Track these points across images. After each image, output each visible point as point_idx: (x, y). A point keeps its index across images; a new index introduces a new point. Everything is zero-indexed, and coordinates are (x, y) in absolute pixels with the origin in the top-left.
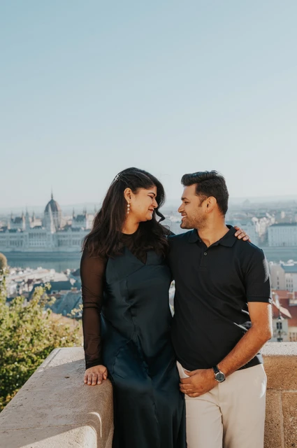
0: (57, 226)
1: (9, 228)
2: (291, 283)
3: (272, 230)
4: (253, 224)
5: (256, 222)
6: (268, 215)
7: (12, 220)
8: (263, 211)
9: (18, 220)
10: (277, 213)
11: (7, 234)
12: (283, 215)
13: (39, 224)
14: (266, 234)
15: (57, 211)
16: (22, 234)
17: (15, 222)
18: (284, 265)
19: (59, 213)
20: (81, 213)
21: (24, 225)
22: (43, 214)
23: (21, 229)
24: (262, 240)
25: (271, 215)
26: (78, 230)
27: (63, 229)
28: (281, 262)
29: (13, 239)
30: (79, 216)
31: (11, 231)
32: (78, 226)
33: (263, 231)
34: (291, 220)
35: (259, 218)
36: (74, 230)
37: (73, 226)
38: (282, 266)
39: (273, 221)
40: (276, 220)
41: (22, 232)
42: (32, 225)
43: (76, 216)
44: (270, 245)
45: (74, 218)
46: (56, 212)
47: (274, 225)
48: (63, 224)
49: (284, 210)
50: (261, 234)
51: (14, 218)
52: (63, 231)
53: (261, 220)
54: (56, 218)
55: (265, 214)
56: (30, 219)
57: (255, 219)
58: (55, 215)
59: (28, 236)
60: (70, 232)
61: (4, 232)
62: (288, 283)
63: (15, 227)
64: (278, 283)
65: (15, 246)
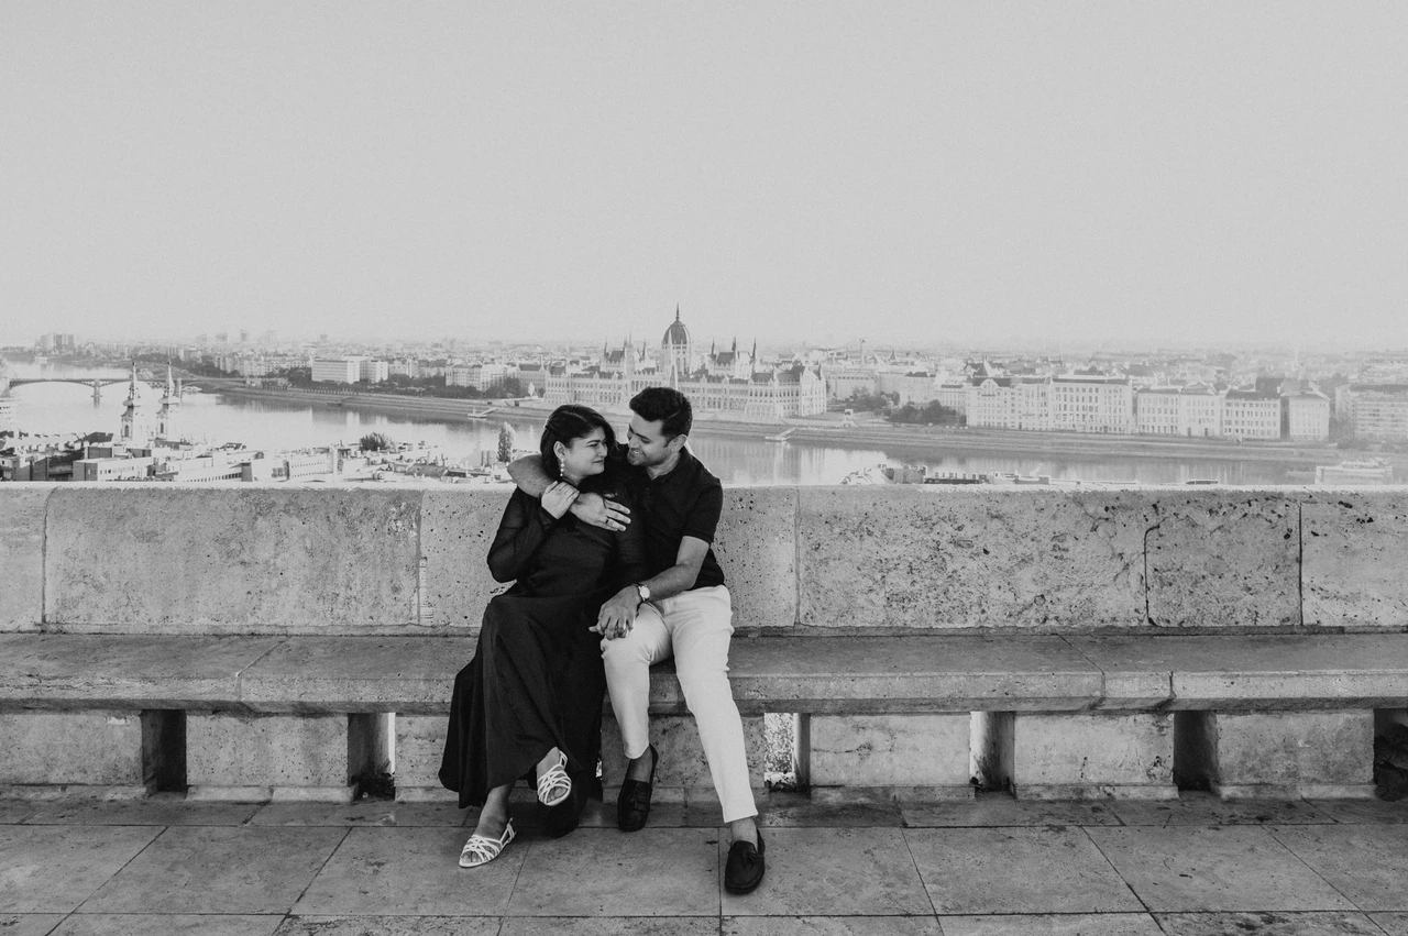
0: (682, 370)
1: (601, 369)
7: (607, 354)
9: (616, 356)
11: (596, 380)
13: (652, 364)
15: (685, 343)
16: (620, 382)
17: (611, 360)
19: (688, 346)
20: (729, 349)
21: (624, 366)
22: (660, 347)
23: (620, 373)
26: (718, 379)
27: (692, 377)
30: (722, 354)
31: (603, 375)
32: (720, 373)
36: (711, 379)
37: (711, 373)
41: (620, 377)
42: (640, 367)
43: (716, 352)
45: (713, 356)
46: (682, 346)
48: (694, 366)
51: (609, 350)
52: (692, 380)
54: (681, 356)
56: (637, 357)
58: (681, 350)
59: (630, 387)
60: (704, 384)
61: (591, 376)
63: (611, 369)
65: (608, 404)
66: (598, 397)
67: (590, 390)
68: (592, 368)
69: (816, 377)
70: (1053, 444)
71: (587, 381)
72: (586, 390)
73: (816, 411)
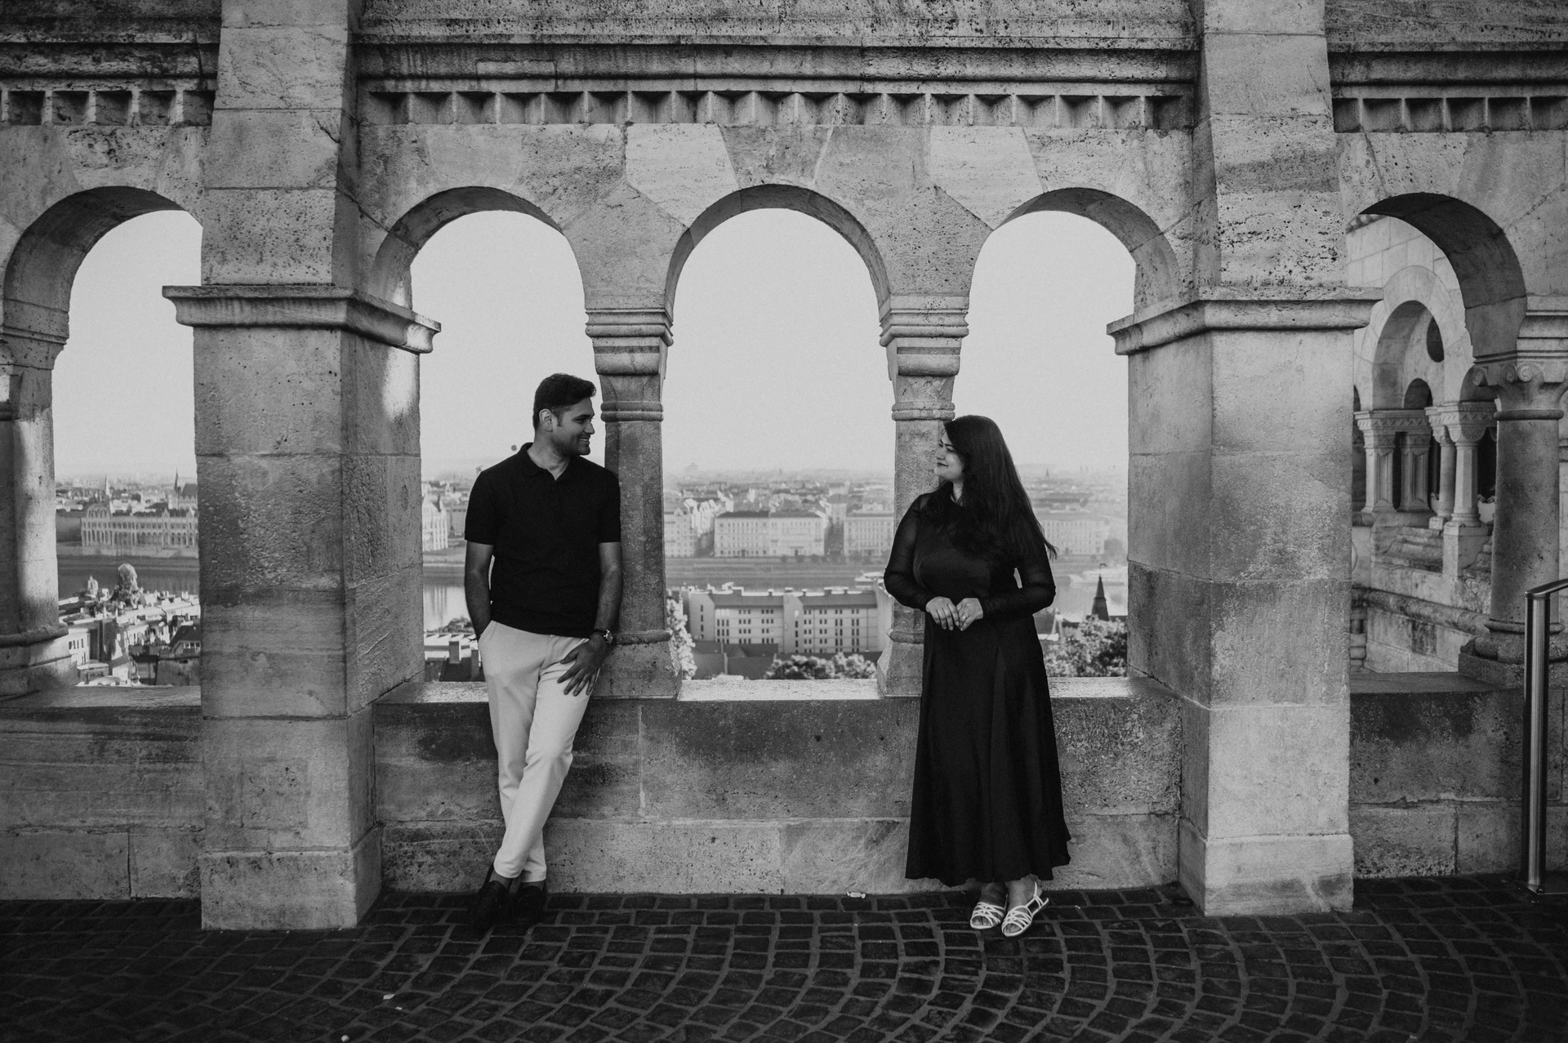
1: (171, 507)
2: (725, 628)
3: (722, 525)
4: (685, 513)
5: (692, 509)
6: (720, 495)
7: (177, 489)
8: (712, 488)
10: (738, 491)
11: (166, 519)
12: (752, 496)
14: (711, 534)
17: (184, 495)
18: (715, 592)
24: (704, 543)
25: (727, 496)
28: (709, 587)
29: (176, 531)
31: (174, 513)
33: (707, 526)
34: (761, 506)
35: (700, 500)
38: (711, 595)
39: (730, 507)
40: (736, 506)
44: (718, 554)
47: (727, 515)
49: (756, 486)
50: (700, 532)
51: (181, 484)
53: (704, 504)
55: (716, 493)
57: (691, 503)
61: (158, 514)
62: (721, 628)
63: (184, 506)
64: (702, 627)
65: (182, 546)
66: (169, 540)
67: (157, 531)
68: (156, 506)
69: (435, 509)
70: (694, 570)
71: (154, 520)
72: (152, 531)
73: (437, 546)
